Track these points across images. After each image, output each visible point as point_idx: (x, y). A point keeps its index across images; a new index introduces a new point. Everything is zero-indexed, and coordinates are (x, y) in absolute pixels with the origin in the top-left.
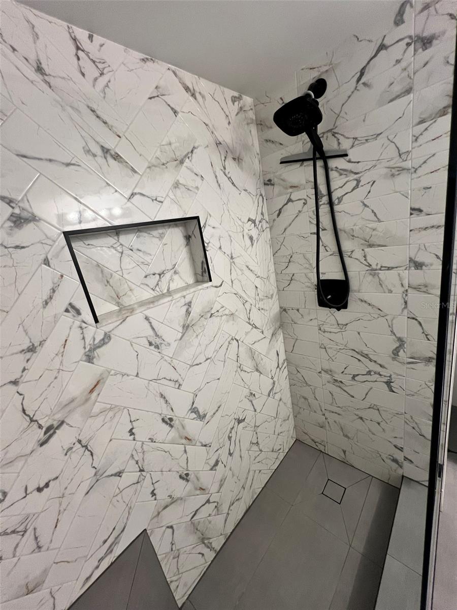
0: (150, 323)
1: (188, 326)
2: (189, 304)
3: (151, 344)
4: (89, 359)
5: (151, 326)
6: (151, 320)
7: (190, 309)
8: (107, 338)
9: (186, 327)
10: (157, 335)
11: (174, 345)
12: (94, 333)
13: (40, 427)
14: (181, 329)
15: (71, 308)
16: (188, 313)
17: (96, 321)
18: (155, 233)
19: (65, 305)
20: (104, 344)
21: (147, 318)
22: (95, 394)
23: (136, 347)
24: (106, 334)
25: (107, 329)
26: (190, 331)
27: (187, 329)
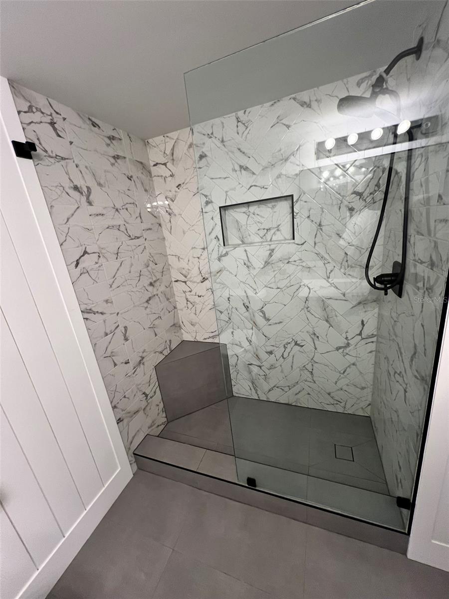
0: (247, 254)
1: (269, 263)
2: (273, 250)
3: (245, 264)
4: (219, 260)
5: (247, 255)
6: (247, 252)
7: (272, 254)
8: (227, 254)
9: (267, 263)
10: (249, 261)
11: (257, 270)
12: (223, 250)
13: (202, 276)
14: (263, 263)
15: (217, 238)
16: (270, 255)
17: (224, 245)
18: (270, 205)
19: (215, 236)
20: (225, 256)
21: (245, 251)
22: (219, 274)
23: (238, 263)
24: (226, 252)
25: (228, 250)
26: (270, 267)
27: (268, 264)
